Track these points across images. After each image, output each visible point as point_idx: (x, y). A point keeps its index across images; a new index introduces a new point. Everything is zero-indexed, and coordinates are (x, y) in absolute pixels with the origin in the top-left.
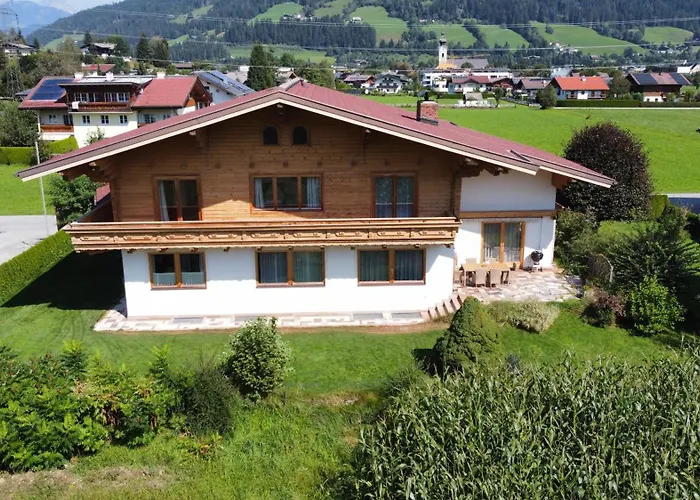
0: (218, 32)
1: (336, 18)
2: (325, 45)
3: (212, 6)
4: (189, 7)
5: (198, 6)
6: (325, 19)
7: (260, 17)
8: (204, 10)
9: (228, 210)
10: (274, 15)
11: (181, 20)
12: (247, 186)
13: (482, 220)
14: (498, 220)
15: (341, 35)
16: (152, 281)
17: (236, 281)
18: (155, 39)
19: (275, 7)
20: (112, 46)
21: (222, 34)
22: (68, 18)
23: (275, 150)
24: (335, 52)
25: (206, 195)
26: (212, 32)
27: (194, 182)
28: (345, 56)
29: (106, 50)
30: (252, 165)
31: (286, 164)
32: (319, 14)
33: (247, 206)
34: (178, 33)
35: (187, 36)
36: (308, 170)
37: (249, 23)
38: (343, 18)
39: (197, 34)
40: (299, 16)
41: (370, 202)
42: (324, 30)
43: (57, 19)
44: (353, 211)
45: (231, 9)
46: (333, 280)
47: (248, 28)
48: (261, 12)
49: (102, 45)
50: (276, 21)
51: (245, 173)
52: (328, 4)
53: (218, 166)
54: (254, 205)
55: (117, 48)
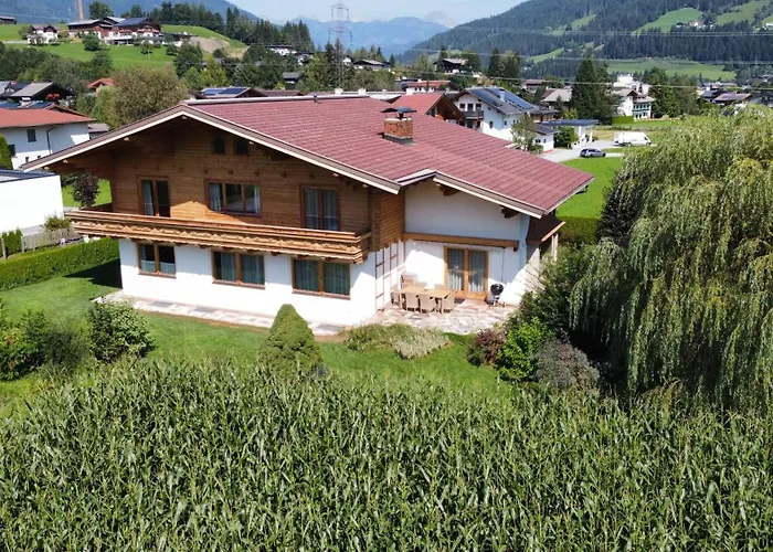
0: (597, 45)
1: (743, 26)
2: (725, 58)
3: (595, 16)
4: (569, 18)
5: (579, 16)
6: (728, 27)
7: (648, 26)
8: (585, 21)
9: (189, 211)
10: (665, 23)
11: (558, 32)
12: (203, 190)
13: (446, 244)
14: (463, 246)
15: (747, 45)
16: (140, 267)
17: (197, 275)
18: (506, 55)
19: (668, 14)
20: (463, 62)
21: (600, 47)
22: (446, 33)
23: (222, 158)
24: (736, 66)
25: (173, 195)
26: (590, 45)
27: (166, 182)
28: (748, 72)
29: (458, 66)
30: (206, 171)
31: (231, 172)
32: (722, 20)
33: (202, 208)
34: (553, 46)
35: (562, 49)
36: (248, 178)
37: (633, 34)
38: (754, 24)
39: (573, 48)
40: (696, 24)
41: (298, 212)
42: (725, 39)
43: (434, 34)
44: (286, 221)
45: (616, 18)
46: (271, 284)
47: (631, 39)
48: (650, 21)
49: (454, 61)
50: (666, 30)
51: (200, 178)
52: (736, 8)
53: (181, 170)
54: (209, 208)
55: (468, 64)
